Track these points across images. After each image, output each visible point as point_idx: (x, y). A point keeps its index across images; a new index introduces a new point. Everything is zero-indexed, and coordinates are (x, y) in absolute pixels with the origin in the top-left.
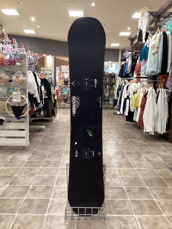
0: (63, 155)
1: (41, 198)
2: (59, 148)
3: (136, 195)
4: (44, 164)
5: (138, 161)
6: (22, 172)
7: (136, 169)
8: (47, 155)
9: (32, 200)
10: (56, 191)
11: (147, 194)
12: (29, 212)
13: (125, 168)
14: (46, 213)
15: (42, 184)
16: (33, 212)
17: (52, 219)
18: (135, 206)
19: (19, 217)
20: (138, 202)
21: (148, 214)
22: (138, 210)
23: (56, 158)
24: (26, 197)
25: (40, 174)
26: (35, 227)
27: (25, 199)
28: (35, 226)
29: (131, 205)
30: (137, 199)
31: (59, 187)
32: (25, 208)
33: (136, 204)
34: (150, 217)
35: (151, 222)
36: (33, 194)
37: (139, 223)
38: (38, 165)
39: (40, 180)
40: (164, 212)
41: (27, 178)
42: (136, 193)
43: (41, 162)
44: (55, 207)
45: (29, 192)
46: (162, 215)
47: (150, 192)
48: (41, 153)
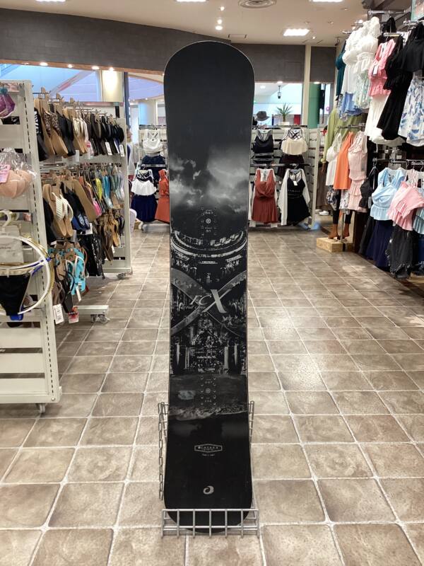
4: (142, 431)
5: (413, 411)
8: (145, 393)
13: (382, 440)
15: (148, 519)
38: (126, 437)
39: (141, 500)
41: (101, 492)
48: (126, 387)
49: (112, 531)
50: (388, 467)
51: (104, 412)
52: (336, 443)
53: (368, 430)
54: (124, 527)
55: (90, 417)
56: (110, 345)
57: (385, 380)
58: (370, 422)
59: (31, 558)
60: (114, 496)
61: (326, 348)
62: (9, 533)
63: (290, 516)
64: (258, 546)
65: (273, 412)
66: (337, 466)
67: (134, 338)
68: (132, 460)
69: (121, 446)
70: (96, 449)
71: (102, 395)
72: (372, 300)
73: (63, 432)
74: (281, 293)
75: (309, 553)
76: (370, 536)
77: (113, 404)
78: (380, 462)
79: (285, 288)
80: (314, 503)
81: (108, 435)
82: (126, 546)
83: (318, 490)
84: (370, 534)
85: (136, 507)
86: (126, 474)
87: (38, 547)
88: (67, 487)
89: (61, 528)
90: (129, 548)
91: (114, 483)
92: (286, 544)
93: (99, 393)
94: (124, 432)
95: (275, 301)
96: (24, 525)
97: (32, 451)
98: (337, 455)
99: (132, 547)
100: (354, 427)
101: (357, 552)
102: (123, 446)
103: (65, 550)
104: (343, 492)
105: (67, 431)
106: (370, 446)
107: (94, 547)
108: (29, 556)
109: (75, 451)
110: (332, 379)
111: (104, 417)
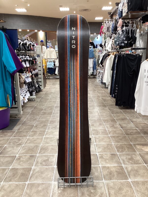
0: (49, 124)
1: (24, 166)
2: (46, 118)
3: (107, 161)
4: (31, 134)
5: (113, 128)
6: (11, 142)
7: (110, 136)
8: (34, 125)
9: (17, 169)
10: (38, 160)
11: (117, 160)
12: (13, 180)
13: (101, 135)
14: (27, 182)
15: (27, 153)
16: (16, 180)
17: (32, 187)
18: (105, 172)
19: (4, 185)
20: (108, 168)
21: (116, 179)
22: (107, 176)
23: (42, 127)
24: (12, 167)
25: (26, 144)
26: (17, 195)
27: (11, 168)
28: (17, 193)
29: (101, 171)
30: (107, 165)
31: (41, 155)
32: (10, 177)
33: (107, 170)
34: (117, 182)
35: (117, 187)
36: (18, 163)
37: (106, 188)
38: (26, 135)
39: (26, 150)
40: (130, 178)
41: (15, 148)
42: (107, 159)
43: (29, 133)
44: (36, 175)
45: (15, 161)
46: (128, 180)
47: (119, 158)
48: (29, 124)
49: (16, 156)
51: (21, 130)
53: (97, 133)
54: (20, 155)
55: (17, 131)
56: (27, 113)
57: (107, 121)
58: (99, 131)
60: (19, 149)
67: (35, 111)
68: (26, 141)
70: (16, 138)
71: (21, 126)
77: (24, 128)
78: (97, 140)
81: (21, 135)
88: (6, 147)
91: (19, 146)
103: (2, 160)
105: (9, 134)
107: (10, 159)
109: (10, 139)
110: (92, 121)
111: (21, 131)
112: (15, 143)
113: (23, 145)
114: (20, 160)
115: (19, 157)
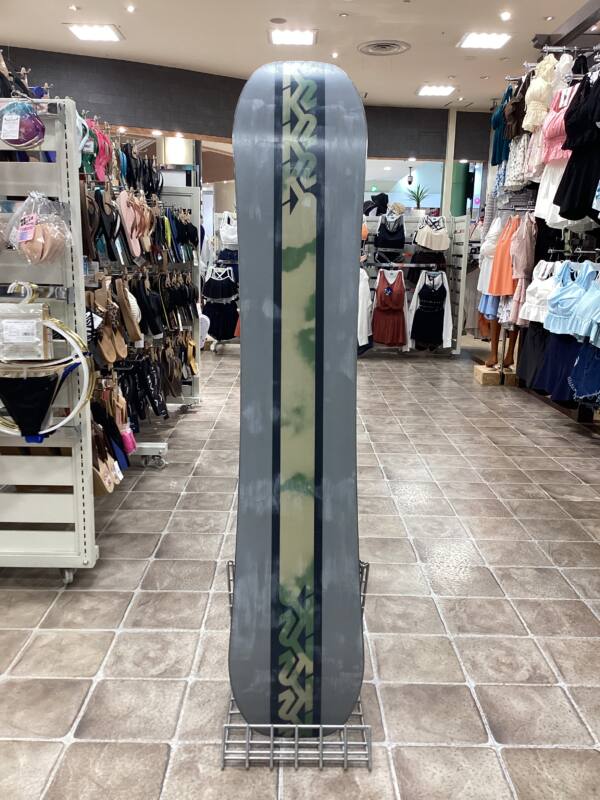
6: (126, 657)
13: (570, 633)
25: (206, 669)
39: (210, 706)
41: (153, 692)
43: (202, 601)
45: (174, 784)
48: (192, 552)
49: (169, 747)
50: (580, 671)
51: (158, 584)
52: (501, 636)
53: (548, 621)
54: (187, 742)
55: (138, 591)
56: (169, 497)
57: (571, 556)
58: (551, 609)
59: (47, 781)
60: (172, 698)
61: (482, 508)
62: (15, 746)
63: (435, 733)
64: (388, 775)
65: (407, 592)
66: (504, 668)
67: (203, 488)
68: (199, 651)
69: (182, 630)
70: (146, 634)
71: (155, 562)
72: (547, 449)
73: (98, 609)
74: (415, 437)
75: (466, 787)
76: (556, 765)
77: (171, 575)
78: (568, 664)
79: (420, 430)
80: (472, 718)
81: (164, 616)
82: (189, 768)
83: (476, 699)
84: (557, 762)
85: (205, 715)
86: (191, 669)
87: (57, 766)
88: (102, 684)
89: (93, 741)
90: (194, 771)
91: (172, 681)
92: (430, 773)
93: (152, 559)
94: (187, 613)
95: (406, 446)
96: (39, 735)
97: (51, 634)
98: (504, 652)
99: (198, 771)
100: (527, 616)
101: (537, 787)
102: (185, 631)
103: (98, 771)
104: (514, 703)
105: (104, 608)
106: (553, 641)
107: (141, 768)
108: (44, 779)
109: (116, 636)
110: (492, 550)
111: (158, 591)
112: (146, 662)
113: (191, 679)
114: (198, 777)
115: (184, 756)
